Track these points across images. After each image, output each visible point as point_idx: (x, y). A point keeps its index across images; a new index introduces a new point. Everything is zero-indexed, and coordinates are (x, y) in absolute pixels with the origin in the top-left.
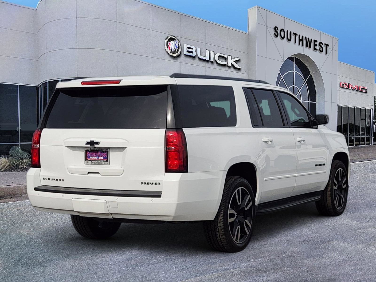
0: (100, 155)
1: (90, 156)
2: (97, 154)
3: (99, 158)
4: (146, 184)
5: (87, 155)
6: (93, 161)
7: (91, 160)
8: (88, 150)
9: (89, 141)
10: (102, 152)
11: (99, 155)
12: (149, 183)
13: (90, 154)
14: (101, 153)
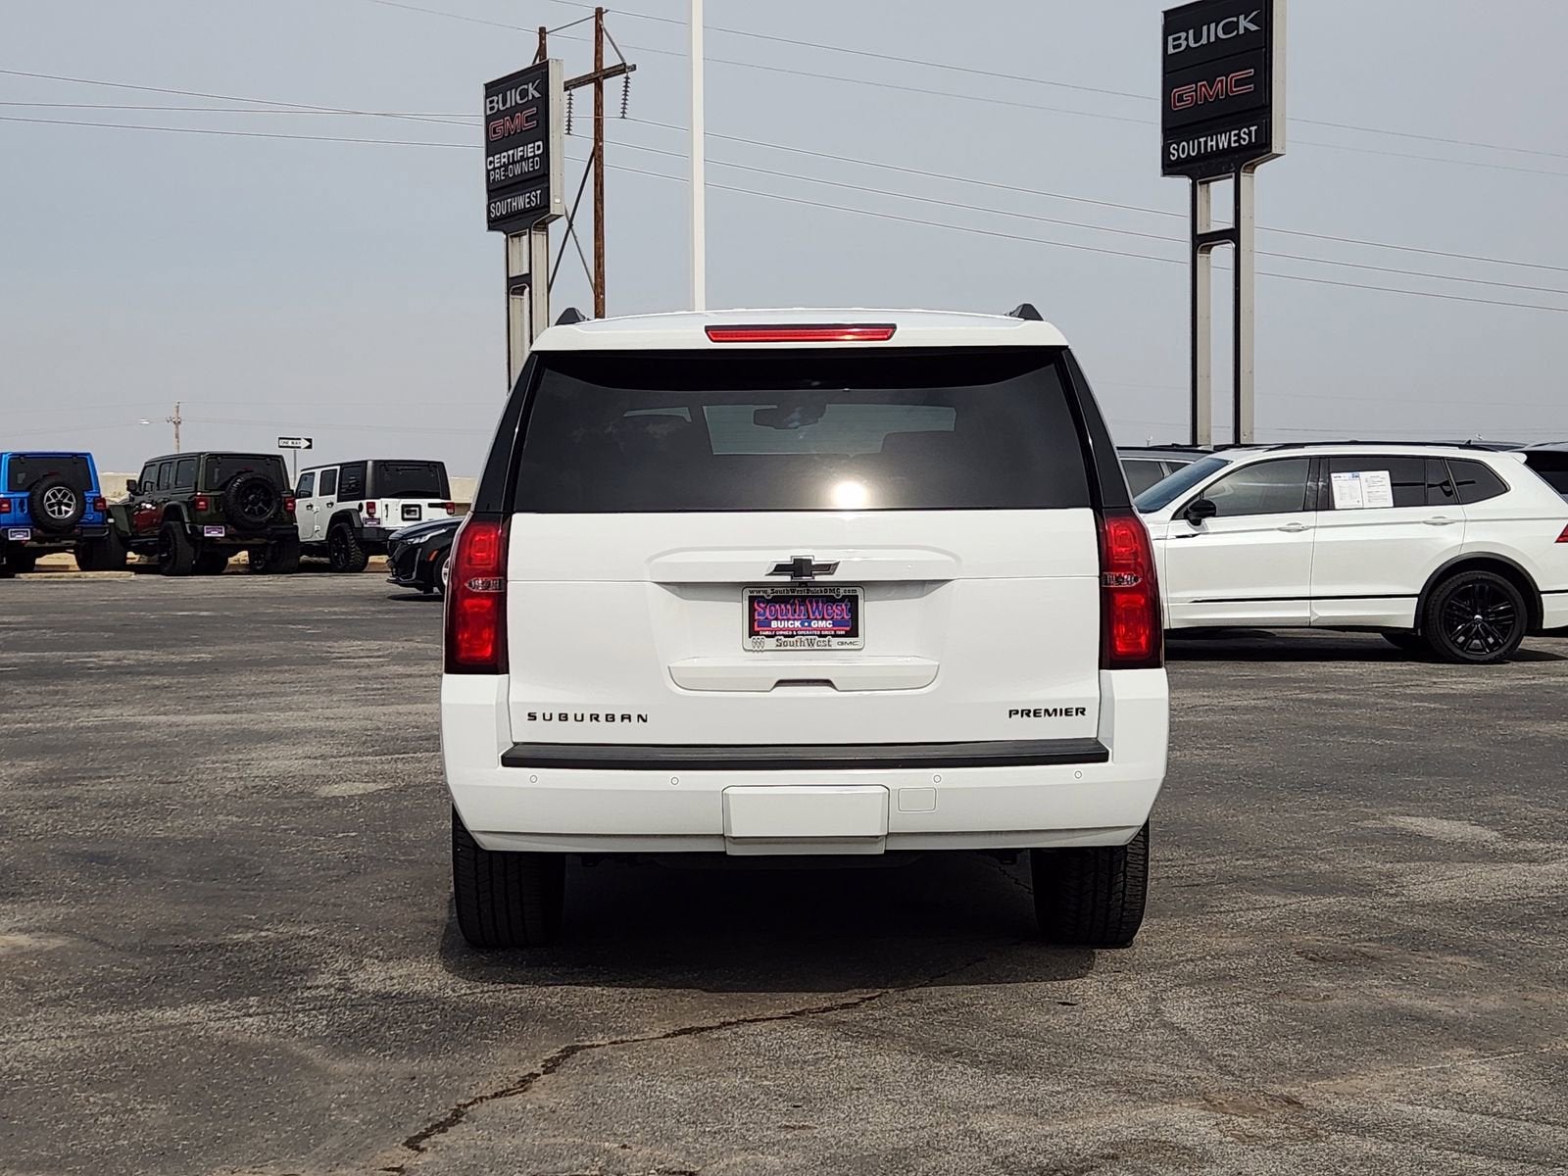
0: (817, 613)
1: (770, 617)
2: (802, 608)
3: (810, 625)
4: (1028, 715)
5: (756, 613)
6: (786, 636)
7: (775, 635)
8: (761, 594)
9: (786, 559)
10: (828, 602)
11: (814, 613)
12: (1043, 712)
13: (768, 611)
14: (820, 604)
